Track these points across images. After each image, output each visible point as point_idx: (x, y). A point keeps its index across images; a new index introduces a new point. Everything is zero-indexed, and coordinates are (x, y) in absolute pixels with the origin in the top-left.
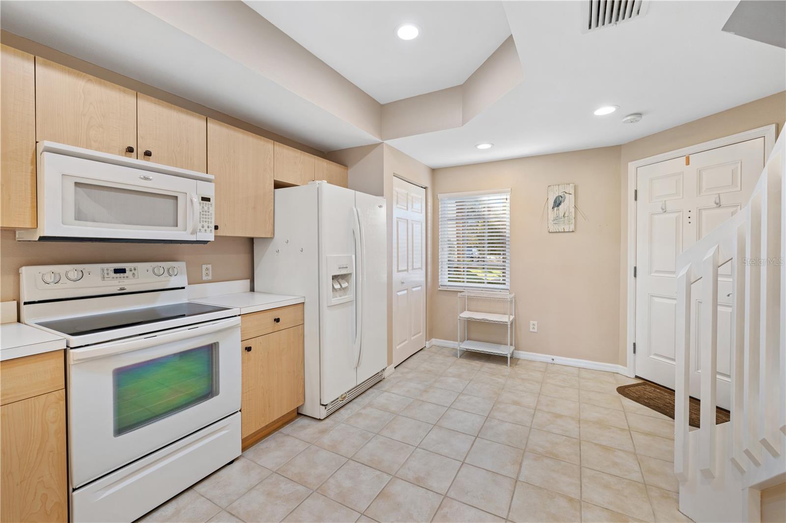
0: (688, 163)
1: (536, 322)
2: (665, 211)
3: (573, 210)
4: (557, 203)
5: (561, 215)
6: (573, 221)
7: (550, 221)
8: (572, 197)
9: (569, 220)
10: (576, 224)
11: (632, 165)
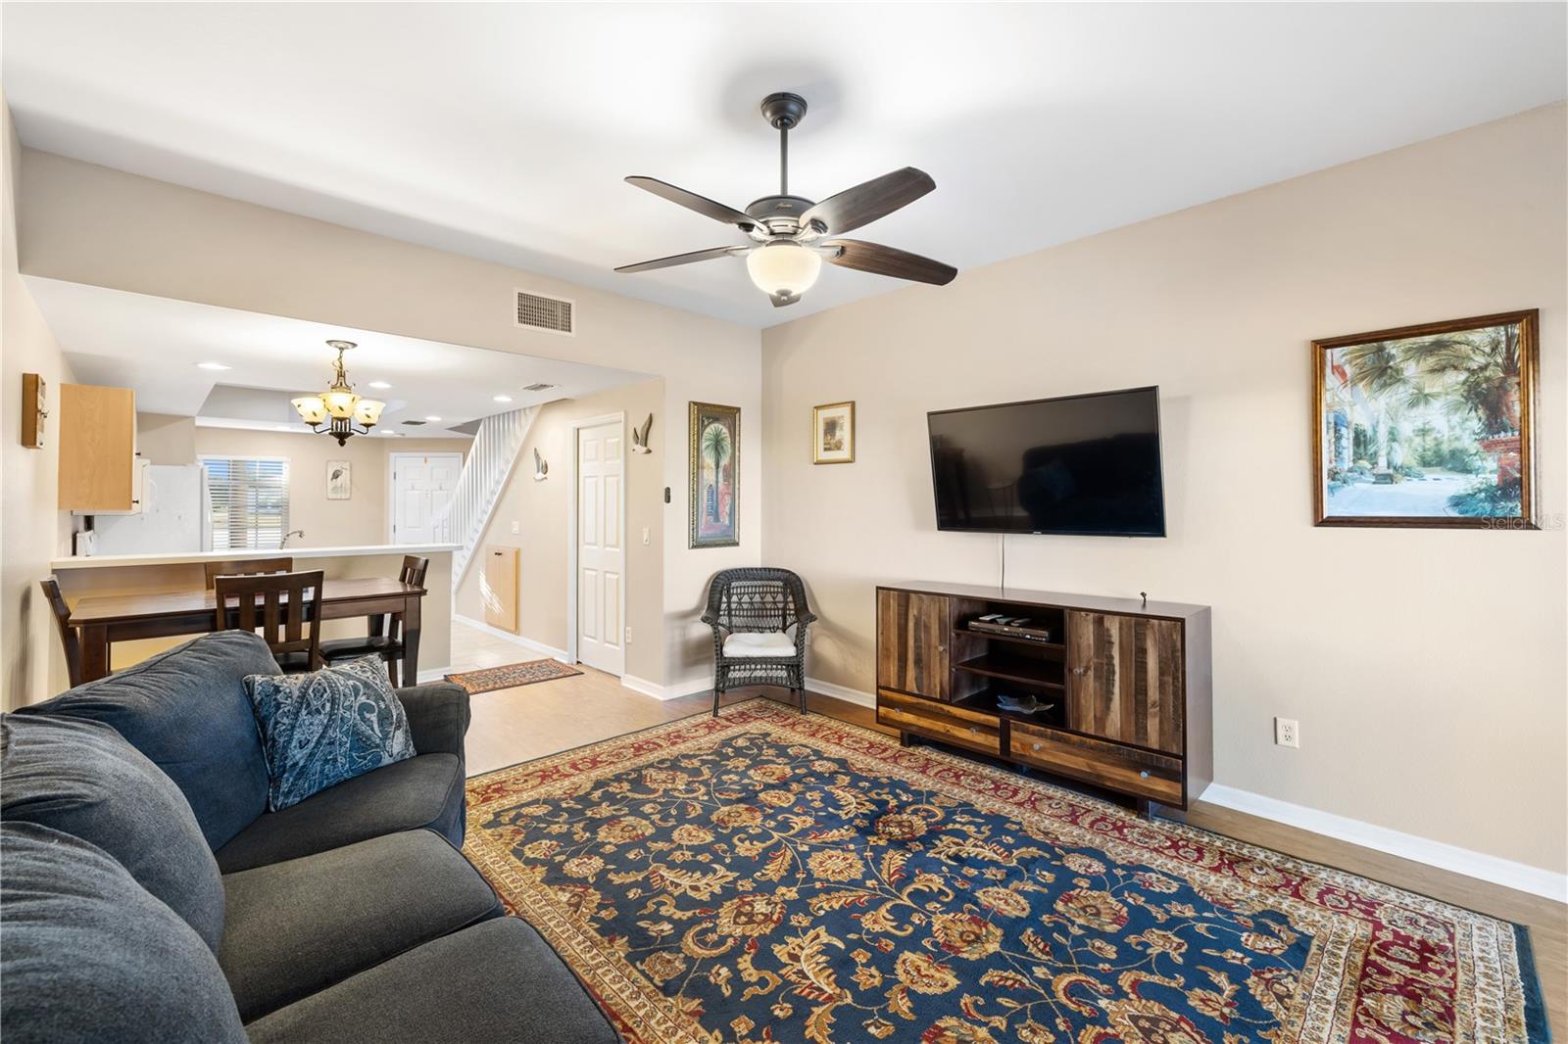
0: (426, 461)
2: (413, 488)
3: (348, 483)
4: (336, 476)
5: (339, 485)
6: (349, 491)
7: (329, 490)
8: (348, 472)
9: (345, 490)
10: (351, 494)
11: (393, 455)
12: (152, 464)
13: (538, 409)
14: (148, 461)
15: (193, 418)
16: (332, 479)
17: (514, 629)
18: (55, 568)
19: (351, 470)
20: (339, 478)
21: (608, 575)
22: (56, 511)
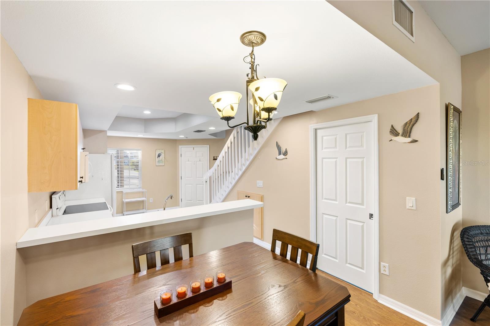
0: (194, 149)
1: (152, 199)
2: (188, 161)
3: (164, 158)
4: (159, 156)
5: (160, 160)
6: (164, 162)
7: (157, 162)
8: (163, 154)
9: (163, 162)
10: (165, 164)
11: (180, 147)
12: (89, 153)
13: (279, 120)
14: (88, 153)
15: (106, 131)
16: (158, 157)
17: (261, 238)
18: (19, 247)
19: (164, 154)
20: (160, 157)
21: (349, 221)
22: (27, 193)
